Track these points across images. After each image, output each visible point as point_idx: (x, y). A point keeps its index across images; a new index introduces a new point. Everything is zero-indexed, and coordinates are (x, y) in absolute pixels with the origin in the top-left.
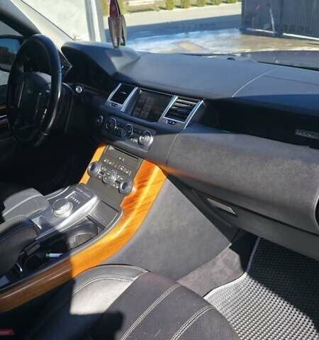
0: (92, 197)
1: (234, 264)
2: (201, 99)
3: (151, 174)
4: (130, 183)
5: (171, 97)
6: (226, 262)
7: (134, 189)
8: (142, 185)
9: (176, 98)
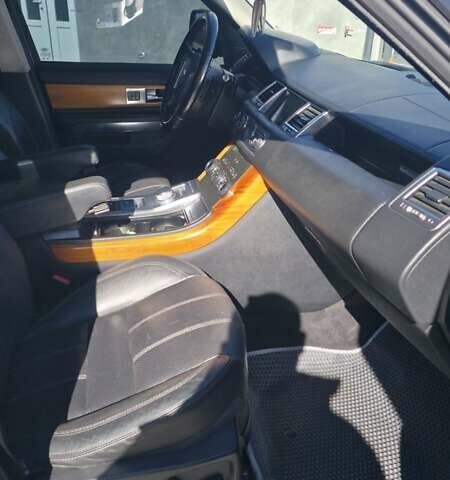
0: (195, 193)
1: (349, 332)
2: (327, 110)
3: (252, 181)
4: (229, 185)
5: (305, 103)
6: (337, 324)
7: (231, 193)
8: (238, 191)
9: (309, 105)
